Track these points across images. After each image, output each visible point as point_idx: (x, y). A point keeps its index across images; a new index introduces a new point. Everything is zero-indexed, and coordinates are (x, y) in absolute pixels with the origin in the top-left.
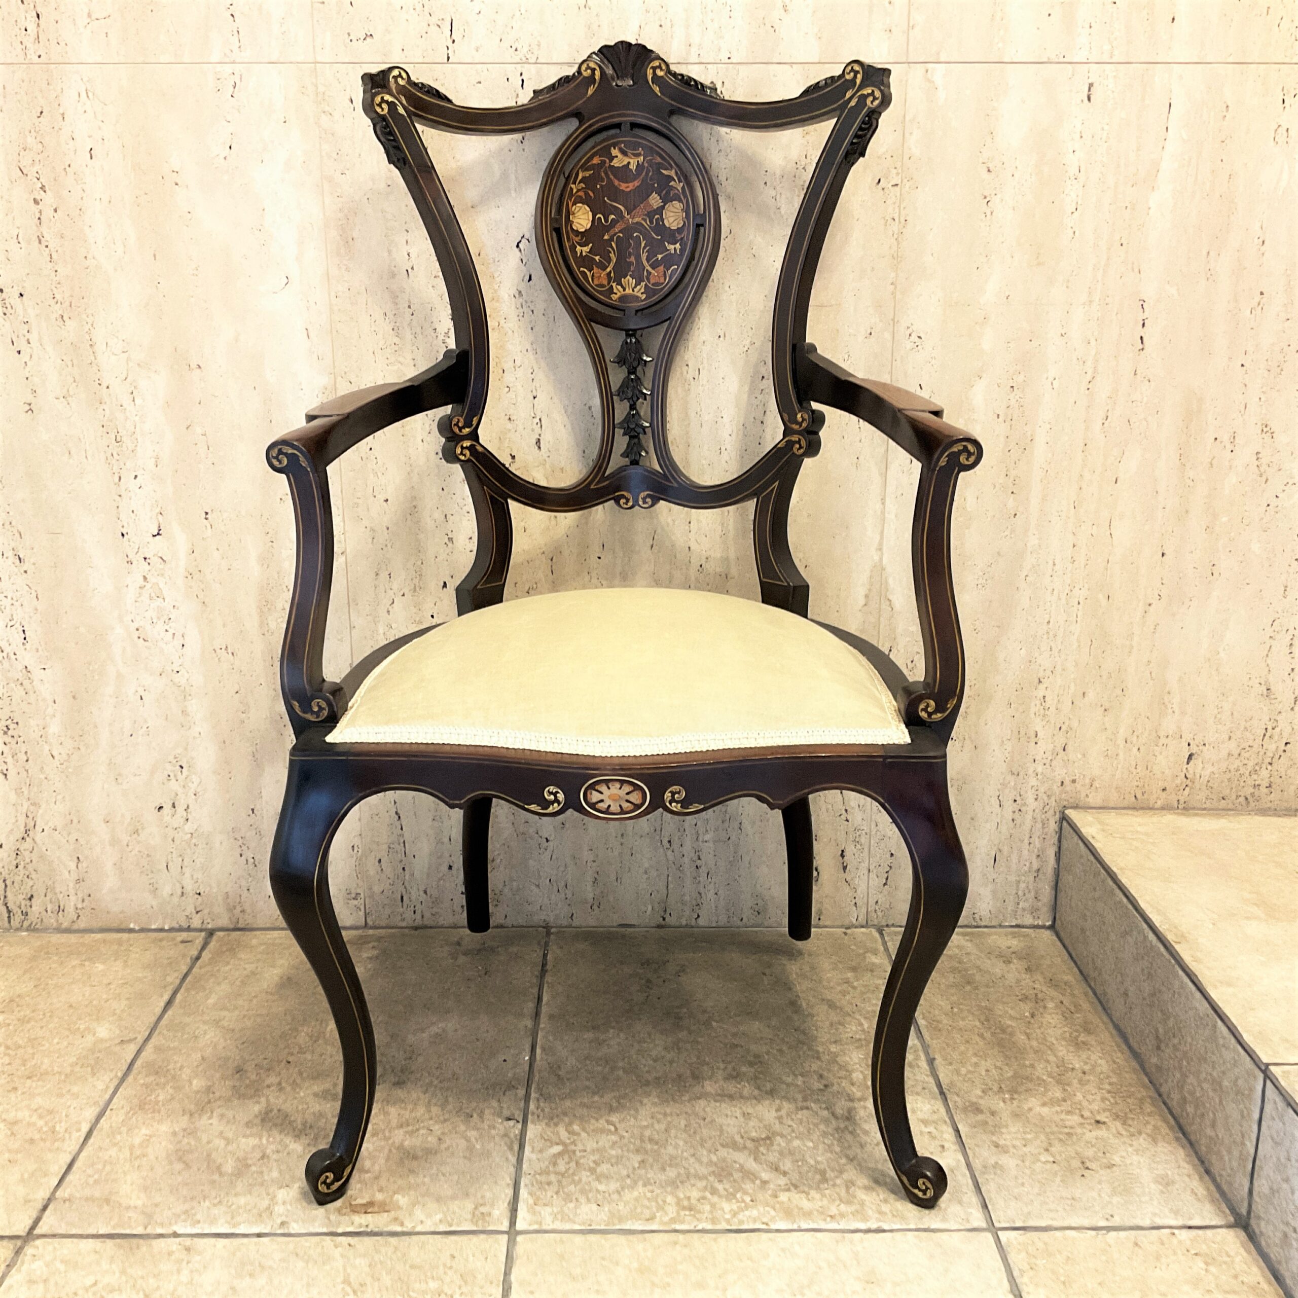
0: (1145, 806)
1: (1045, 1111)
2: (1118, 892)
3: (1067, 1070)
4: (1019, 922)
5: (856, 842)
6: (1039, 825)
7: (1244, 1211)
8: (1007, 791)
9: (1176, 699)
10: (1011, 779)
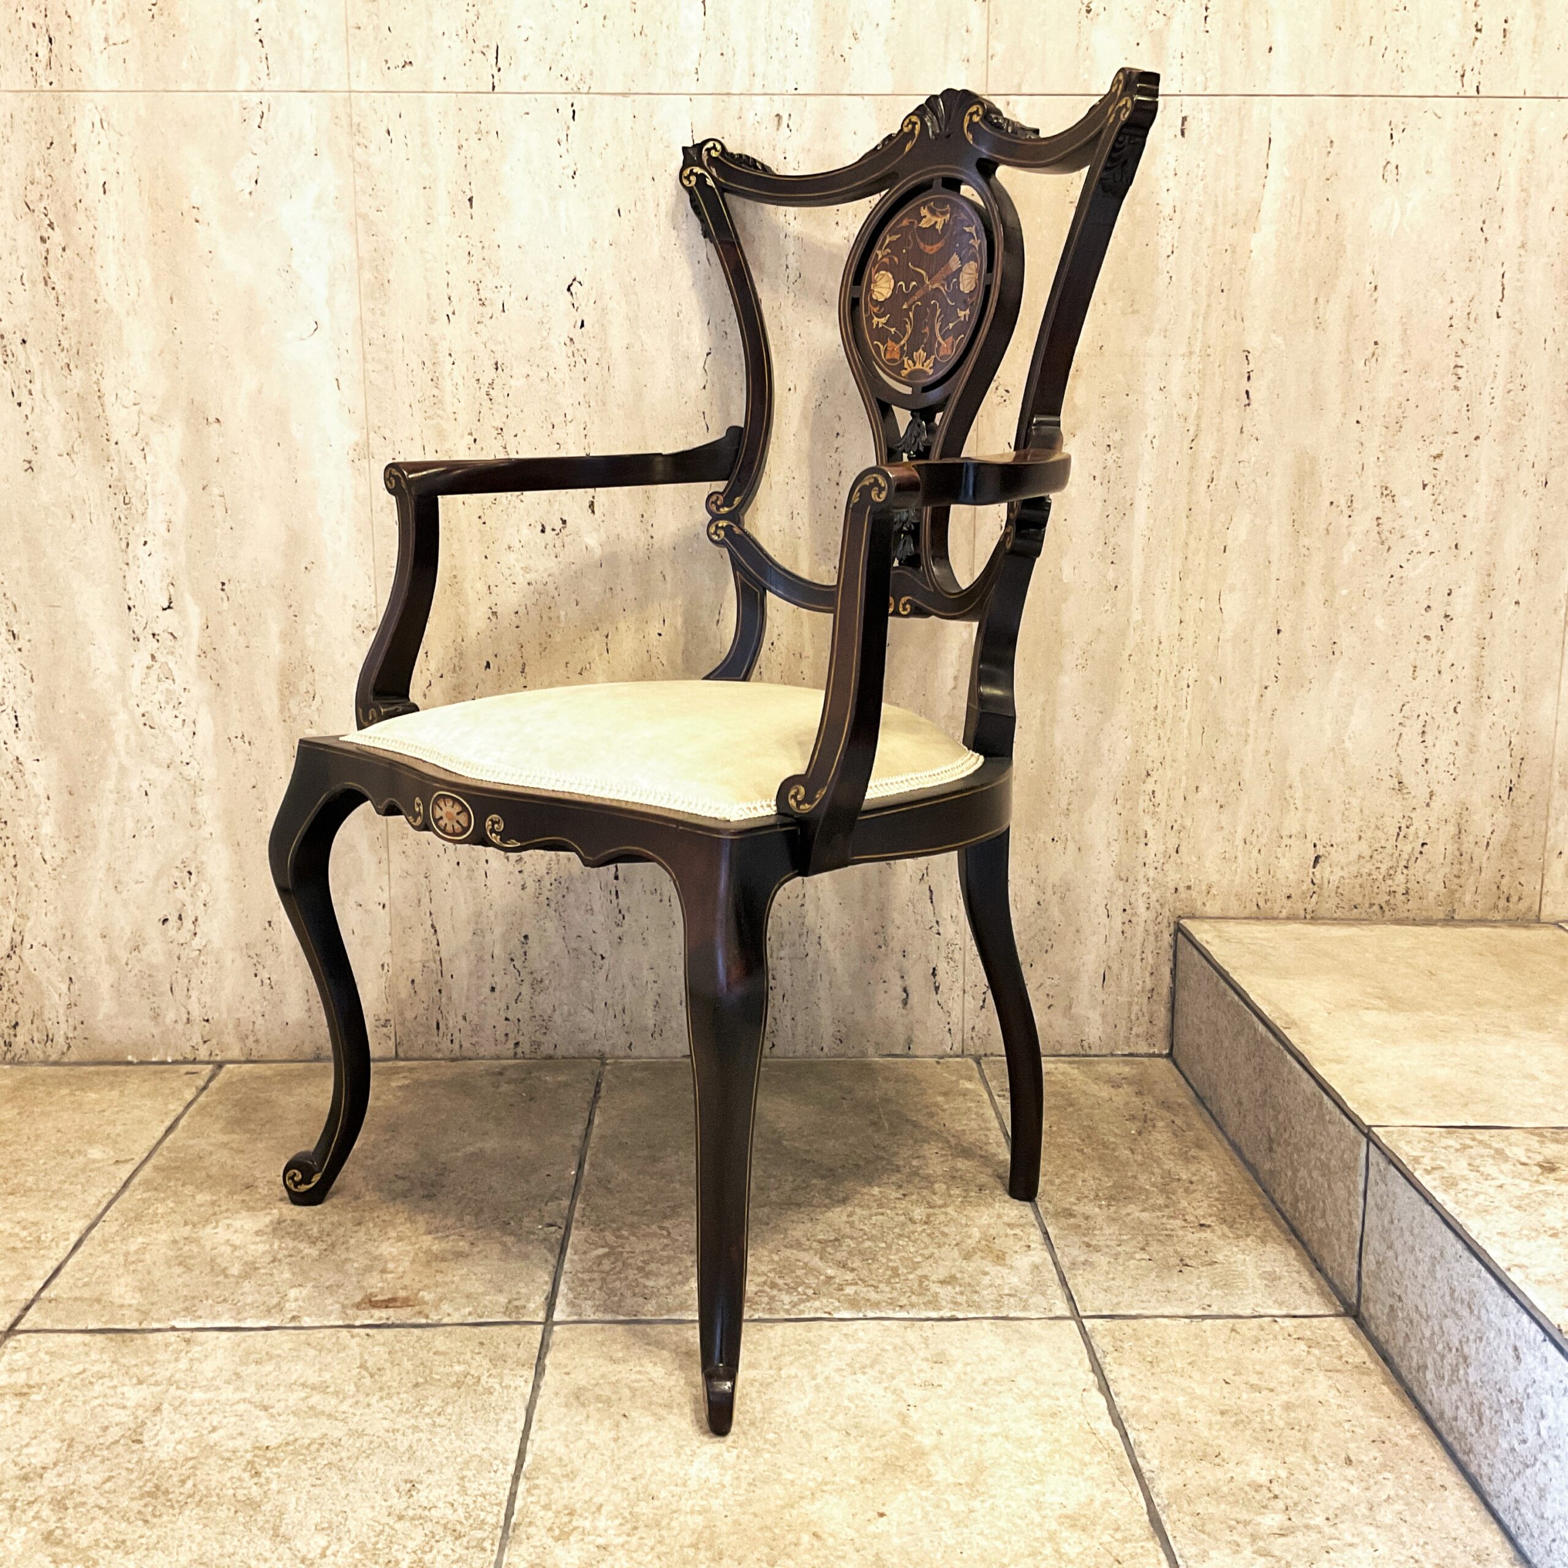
0: (1268, 915)
1: (1145, 1216)
2: (1231, 993)
3: (1173, 1180)
4: (1132, 1050)
5: (949, 959)
6: (1152, 938)
7: (1354, 1300)
8: (1115, 899)
9: (1299, 794)
10: (1120, 886)
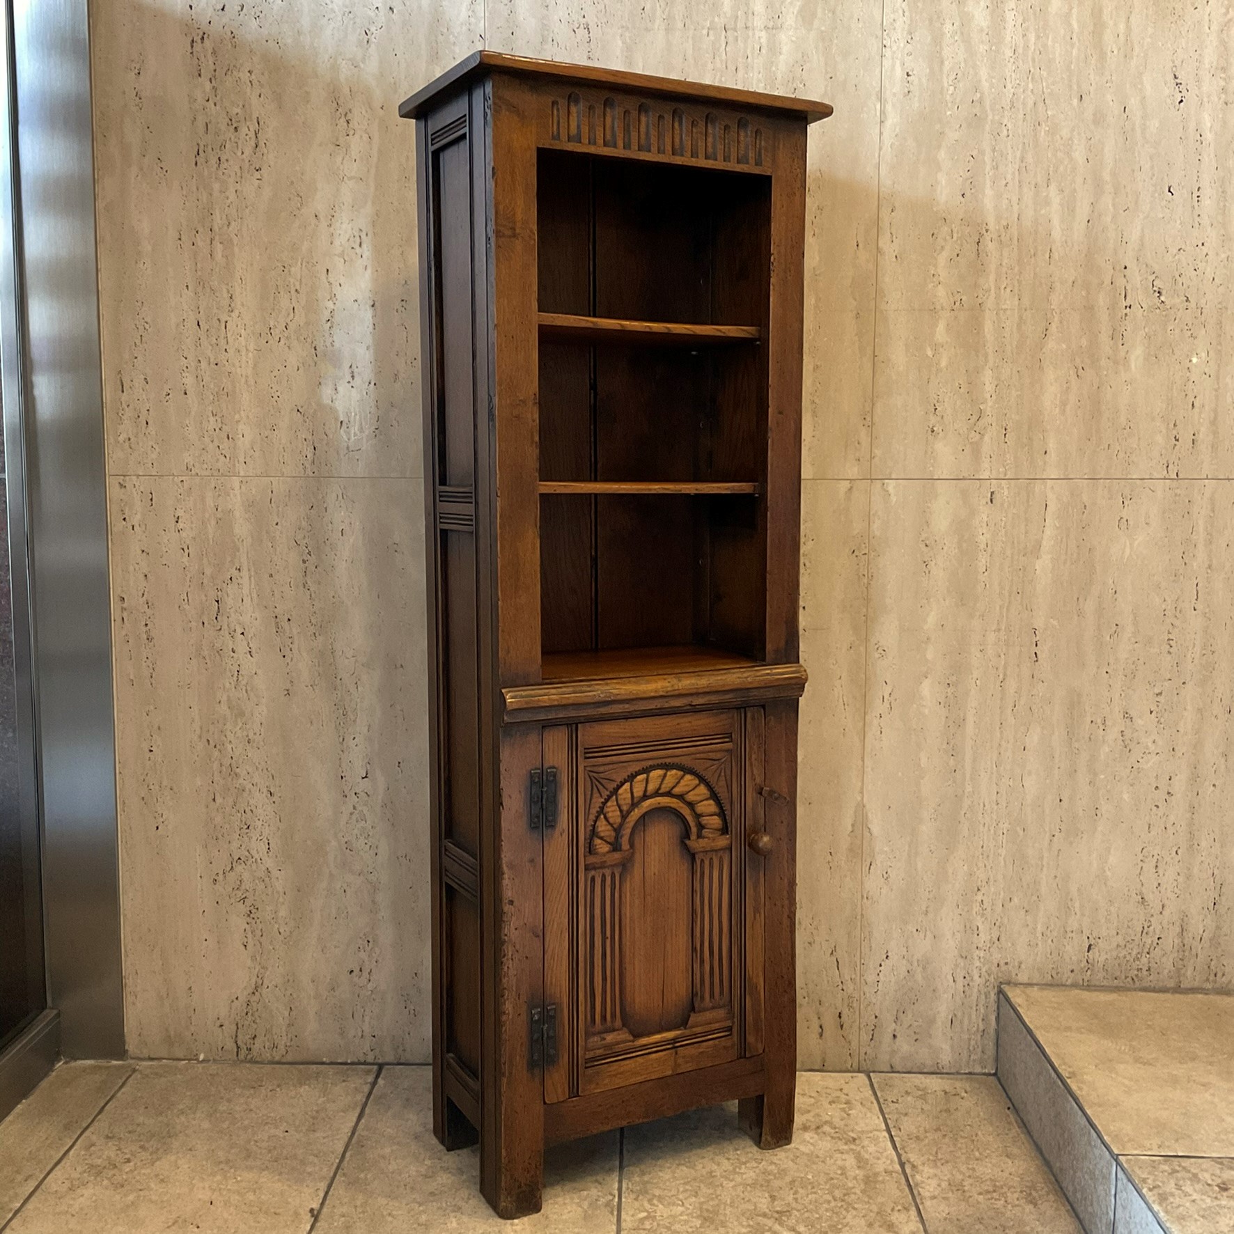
0: (1059, 982)
2: (1034, 1044)
4: (971, 1070)
5: (850, 1006)
6: (983, 997)
8: (958, 970)
9: (1077, 905)
10: (961, 961)
